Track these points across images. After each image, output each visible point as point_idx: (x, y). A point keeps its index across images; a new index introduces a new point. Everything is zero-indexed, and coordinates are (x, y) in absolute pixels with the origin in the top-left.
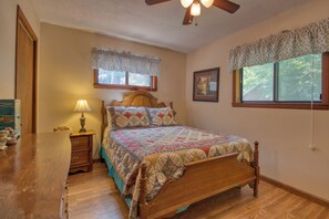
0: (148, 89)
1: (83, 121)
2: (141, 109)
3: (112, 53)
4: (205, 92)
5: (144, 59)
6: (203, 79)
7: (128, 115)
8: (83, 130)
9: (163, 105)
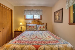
0: (39, 19)
1: (21, 28)
2: (35, 25)
3: (28, 11)
4: (58, 19)
5: (37, 11)
6: (57, 14)
7: (30, 27)
8: (21, 30)
9: (43, 24)
